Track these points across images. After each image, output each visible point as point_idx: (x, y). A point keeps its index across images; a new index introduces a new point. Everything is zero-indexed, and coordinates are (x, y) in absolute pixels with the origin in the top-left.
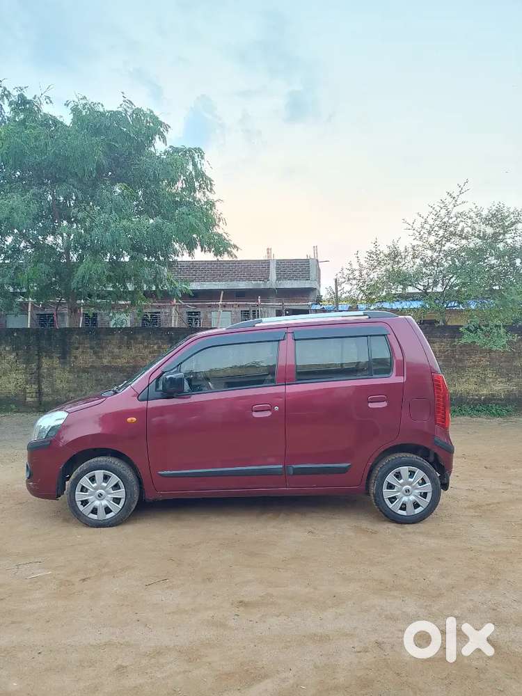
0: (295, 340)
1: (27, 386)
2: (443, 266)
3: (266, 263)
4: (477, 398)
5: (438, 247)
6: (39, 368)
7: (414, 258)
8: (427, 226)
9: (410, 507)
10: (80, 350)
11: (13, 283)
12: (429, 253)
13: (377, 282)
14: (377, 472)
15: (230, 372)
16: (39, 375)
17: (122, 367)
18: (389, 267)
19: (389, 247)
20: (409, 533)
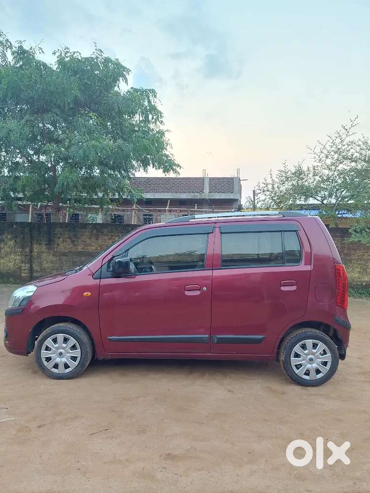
0: (222, 233)
1: (23, 265)
2: (336, 182)
3: (201, 180)
4: (360, 283)
5: (333, 167)
6: (31, 251)
7: (314, 175)
8: (325, 152)
9: (313, 373)
10: (61, 239)
11: (13, 188)
12: (326, 172)
13: (285, 194)
14: (286, 343)
15: (171, 258)
16: (31, 256)
17: (92, 253)
18: (294, 182)
19: (295, 167)
20: (312, 395)
